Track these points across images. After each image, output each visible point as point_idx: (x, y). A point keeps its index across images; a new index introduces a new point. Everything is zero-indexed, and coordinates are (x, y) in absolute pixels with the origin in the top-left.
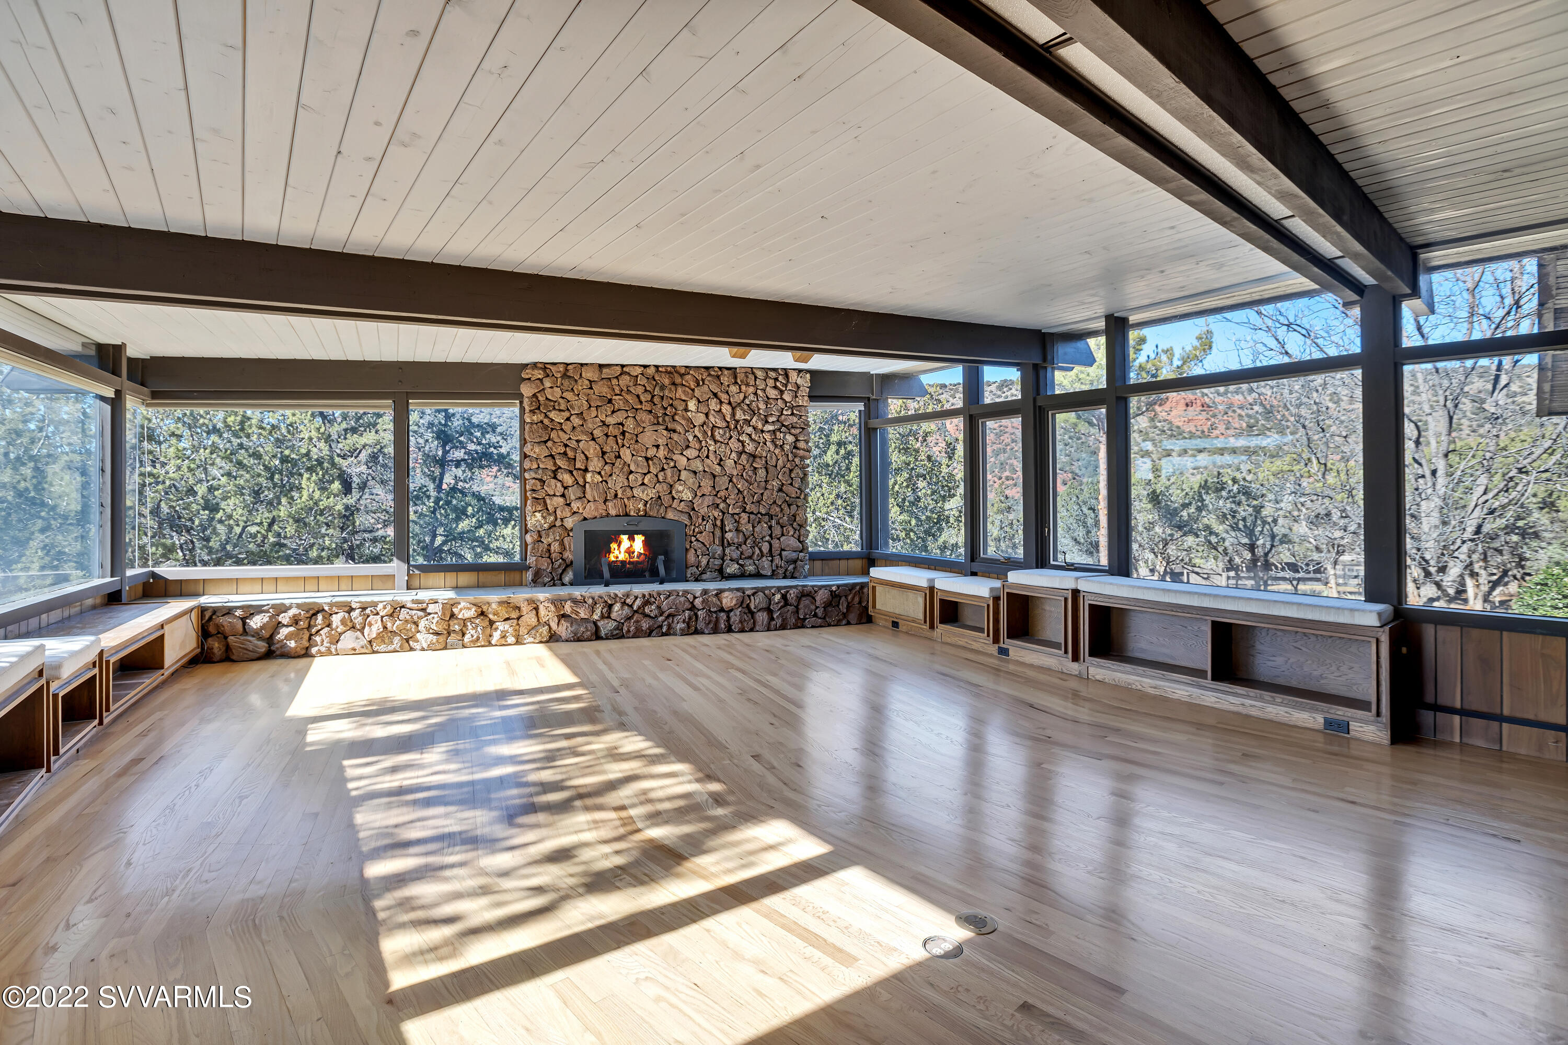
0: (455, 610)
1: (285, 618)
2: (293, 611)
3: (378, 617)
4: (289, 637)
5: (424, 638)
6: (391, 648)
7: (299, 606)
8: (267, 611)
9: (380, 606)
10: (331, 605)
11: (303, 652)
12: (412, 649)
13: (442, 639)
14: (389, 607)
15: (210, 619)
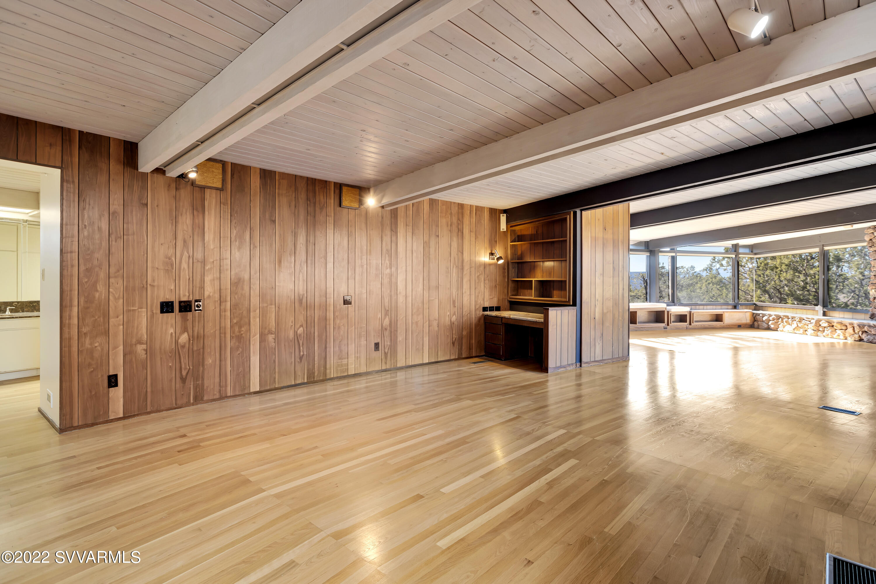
0: (821, 323)
1: (771, 318)
2: (773, 316)
3: (796, 322)
4: (772, 324)
5: (810, 331)
6: (800, 332)
7: (775, 315)
8: (767, 316)
9: (796, 318)
10: (784, 316)
11: (776, 329)
12: (807, 334)
13: (816, 332)
14: (799, 319)
15: (755, 316)
